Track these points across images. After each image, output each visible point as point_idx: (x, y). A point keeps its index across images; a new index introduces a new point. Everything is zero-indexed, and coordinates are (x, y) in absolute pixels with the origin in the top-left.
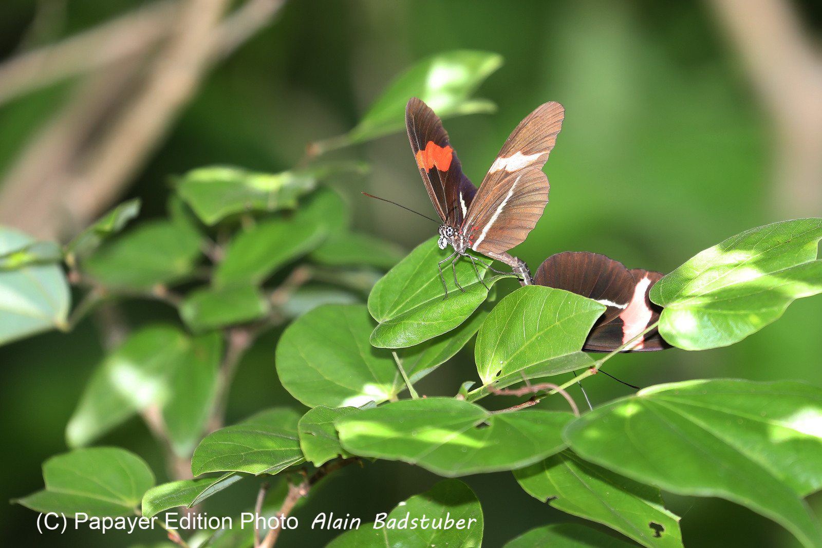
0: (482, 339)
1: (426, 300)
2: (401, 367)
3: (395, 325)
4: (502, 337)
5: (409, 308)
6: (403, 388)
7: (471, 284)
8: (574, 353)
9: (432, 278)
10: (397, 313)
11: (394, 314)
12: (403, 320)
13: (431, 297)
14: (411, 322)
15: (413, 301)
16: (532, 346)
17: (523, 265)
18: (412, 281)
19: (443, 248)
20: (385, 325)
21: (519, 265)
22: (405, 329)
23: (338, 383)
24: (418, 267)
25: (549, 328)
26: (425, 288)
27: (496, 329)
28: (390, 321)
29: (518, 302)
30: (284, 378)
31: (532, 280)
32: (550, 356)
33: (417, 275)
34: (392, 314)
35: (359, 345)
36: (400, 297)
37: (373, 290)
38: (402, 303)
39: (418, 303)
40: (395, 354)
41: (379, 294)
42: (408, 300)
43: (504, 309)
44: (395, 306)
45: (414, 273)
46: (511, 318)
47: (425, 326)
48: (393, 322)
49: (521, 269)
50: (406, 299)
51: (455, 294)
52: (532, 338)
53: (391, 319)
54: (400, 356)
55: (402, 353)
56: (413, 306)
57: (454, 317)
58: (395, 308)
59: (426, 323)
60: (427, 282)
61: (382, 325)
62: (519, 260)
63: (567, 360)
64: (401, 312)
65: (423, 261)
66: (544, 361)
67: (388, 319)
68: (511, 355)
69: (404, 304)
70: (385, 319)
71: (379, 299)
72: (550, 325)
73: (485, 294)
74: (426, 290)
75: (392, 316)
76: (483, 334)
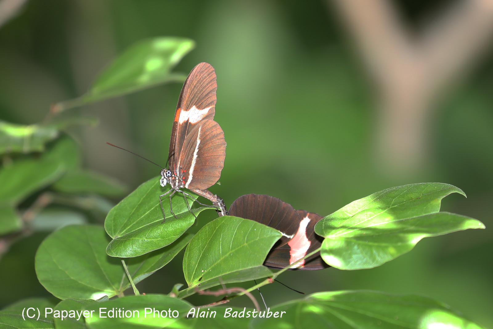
0: (189, 254)
1: (148, 223)
2: (127, 272)
3: (126, 241)
4: (204, 252)
5: (135, 229)
6: (128, 286)
7: (181, 213)
8: (257, 266)
9: (152, 207)
10: (126, 232)
11: (124, 233)
12: (132, 237)
13: (152, 222)
14: (137, 238)
15: (139, 224)
16: (225, 260)
17: (221, 201)
18: (138, 209)
19: (163, 186)
20: (118, 240)
21: (218, 201)
22: (133, 244)
23: (80, 282)
24: (142, 199)
25: (239, 247)
26: (147, 215)
27: (200, 247)
28: (121, 238)
29: (217, 228)
30: (41, 277)
31: (227, 212)
32: (239, 268)
33: (141, 205)
34: (122, 233)
35: (96, 255)
36: (128, 220)
37: (108, 215)
38: (130, 225)
39: (142, 226)
40: (123, 262)
41: (113, 218)
42: (135, 223)
43: (206, 232)
44: (125, 227)
45: (139, 204)
46: (211, 239)
47: (147, 242)
48: (124, 238)
49: (219, 204)
50: (133, 222)
51: (170, 220)
52: (226, 254)
53: (122, 236)
54: (126, 264)
55: (129, 261)
56: (138, 228)
57: (169, 236)
58: (125, 228)
59: (148, 240)
60: (148, 211)
61: (115, 240)
62: (218, 197)
63: (252, 272)
64: (129, 232)
65: (146, 195)
66: (234, 271)
67: (119, 236)
68: (210, 266)
69: (131, 225)
70: (117, 236)
71: (113, 222)
72: (240, 246)
73: (193, 220)
74: (148, 216)
75: (122, 234)
76: (190, 250)
